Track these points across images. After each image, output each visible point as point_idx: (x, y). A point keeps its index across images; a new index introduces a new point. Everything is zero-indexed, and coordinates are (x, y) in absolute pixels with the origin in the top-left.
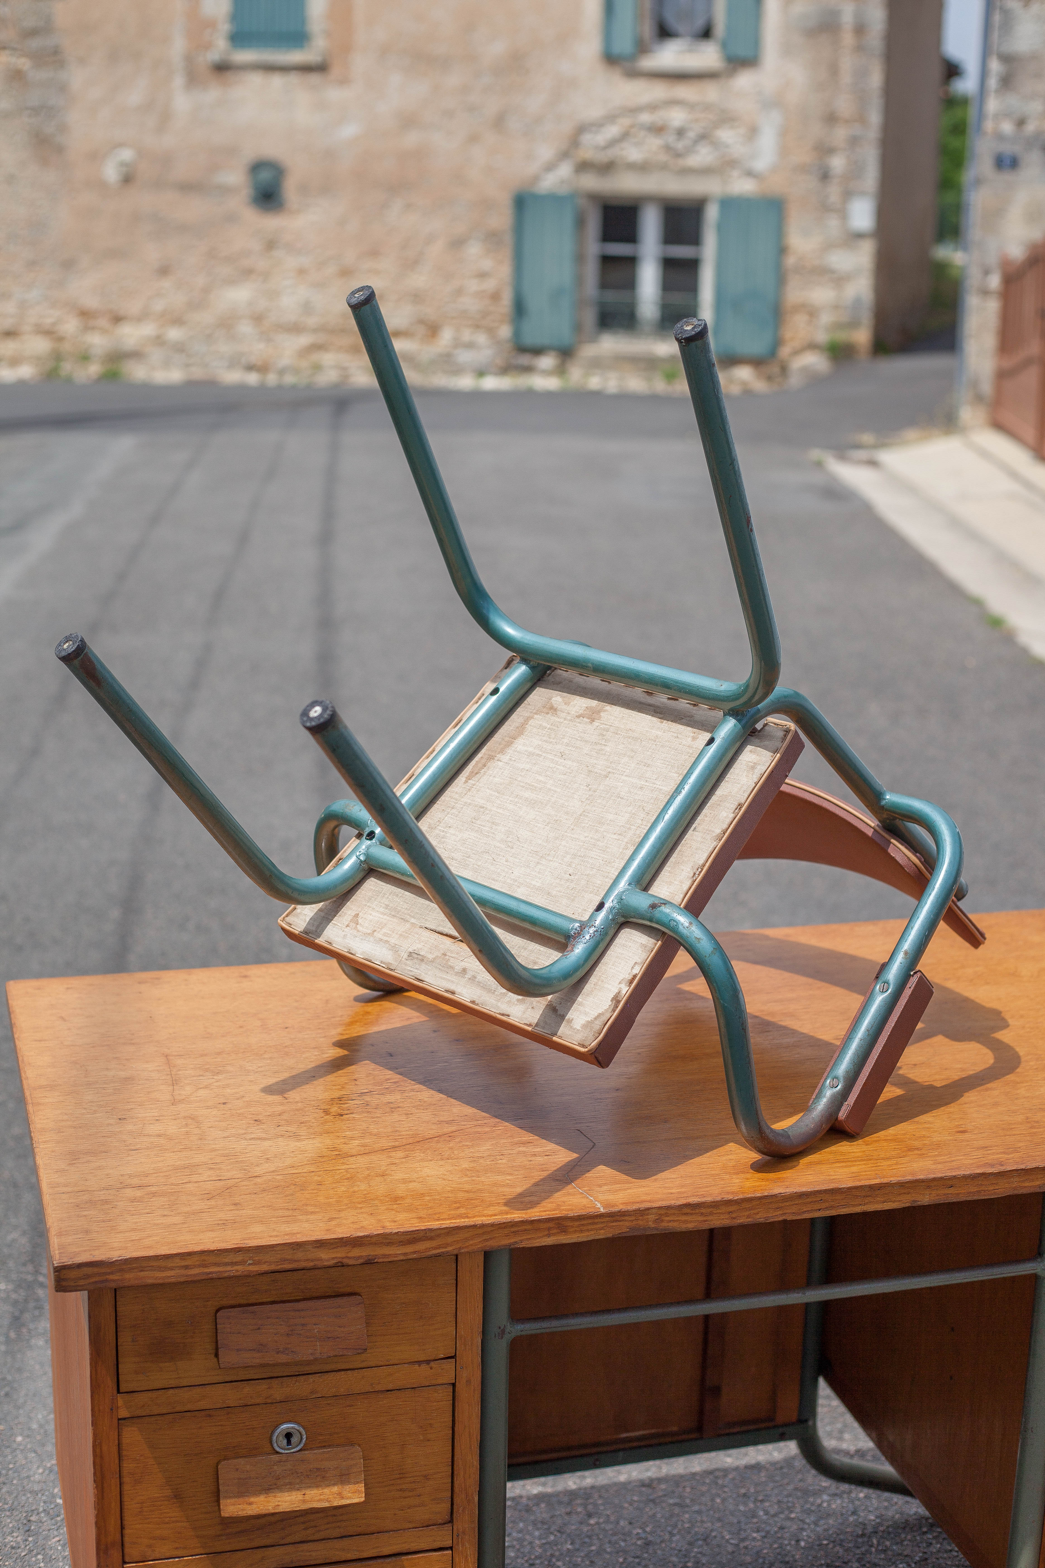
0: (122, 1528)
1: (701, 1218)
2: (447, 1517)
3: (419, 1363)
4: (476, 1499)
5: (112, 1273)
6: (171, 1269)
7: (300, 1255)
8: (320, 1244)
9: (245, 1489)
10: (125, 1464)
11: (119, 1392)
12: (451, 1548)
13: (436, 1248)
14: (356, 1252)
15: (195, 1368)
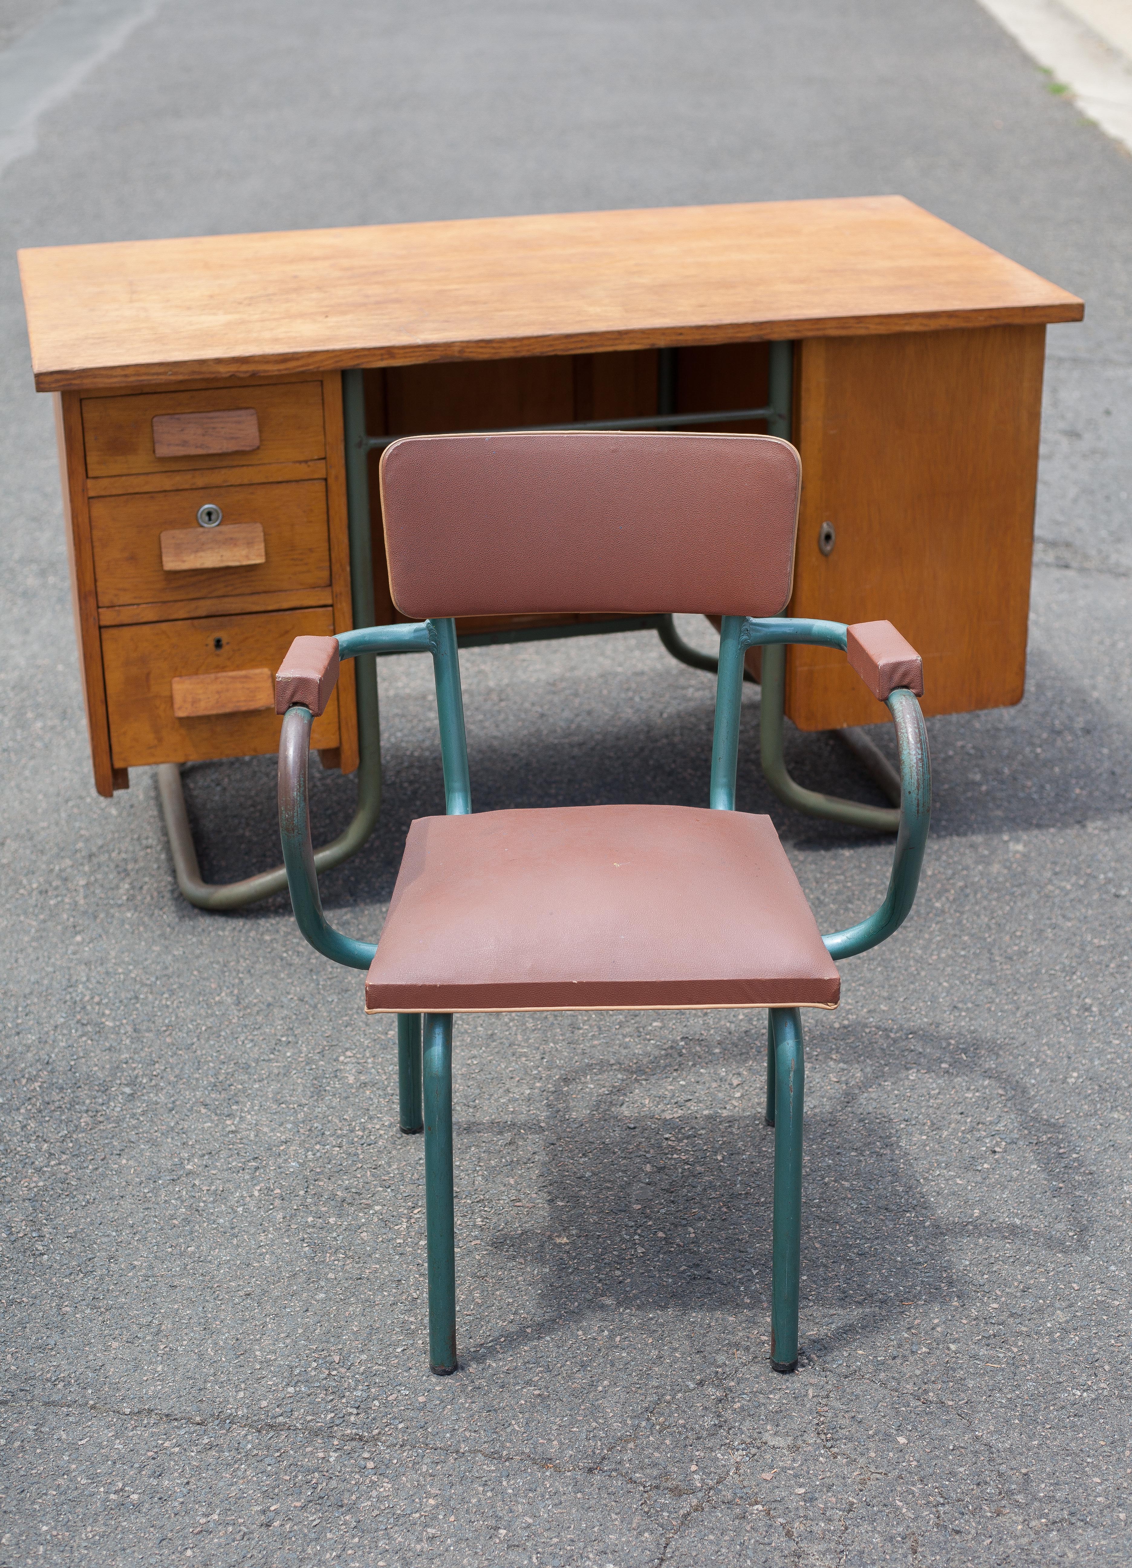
0: (96, 581)
1: (493, 351)
2: (328, 582)
3: (300, 462)
4: (348, 569)
5: (74, 379)
6: (116, 376)
7: (204, 369)
8: (219, 361)
9: (179, 548)
10: (95, 532)
11: (87, 477)
12: (332, 606)
13: (302, 366)
14: (244, 368)
15: (139, 461)
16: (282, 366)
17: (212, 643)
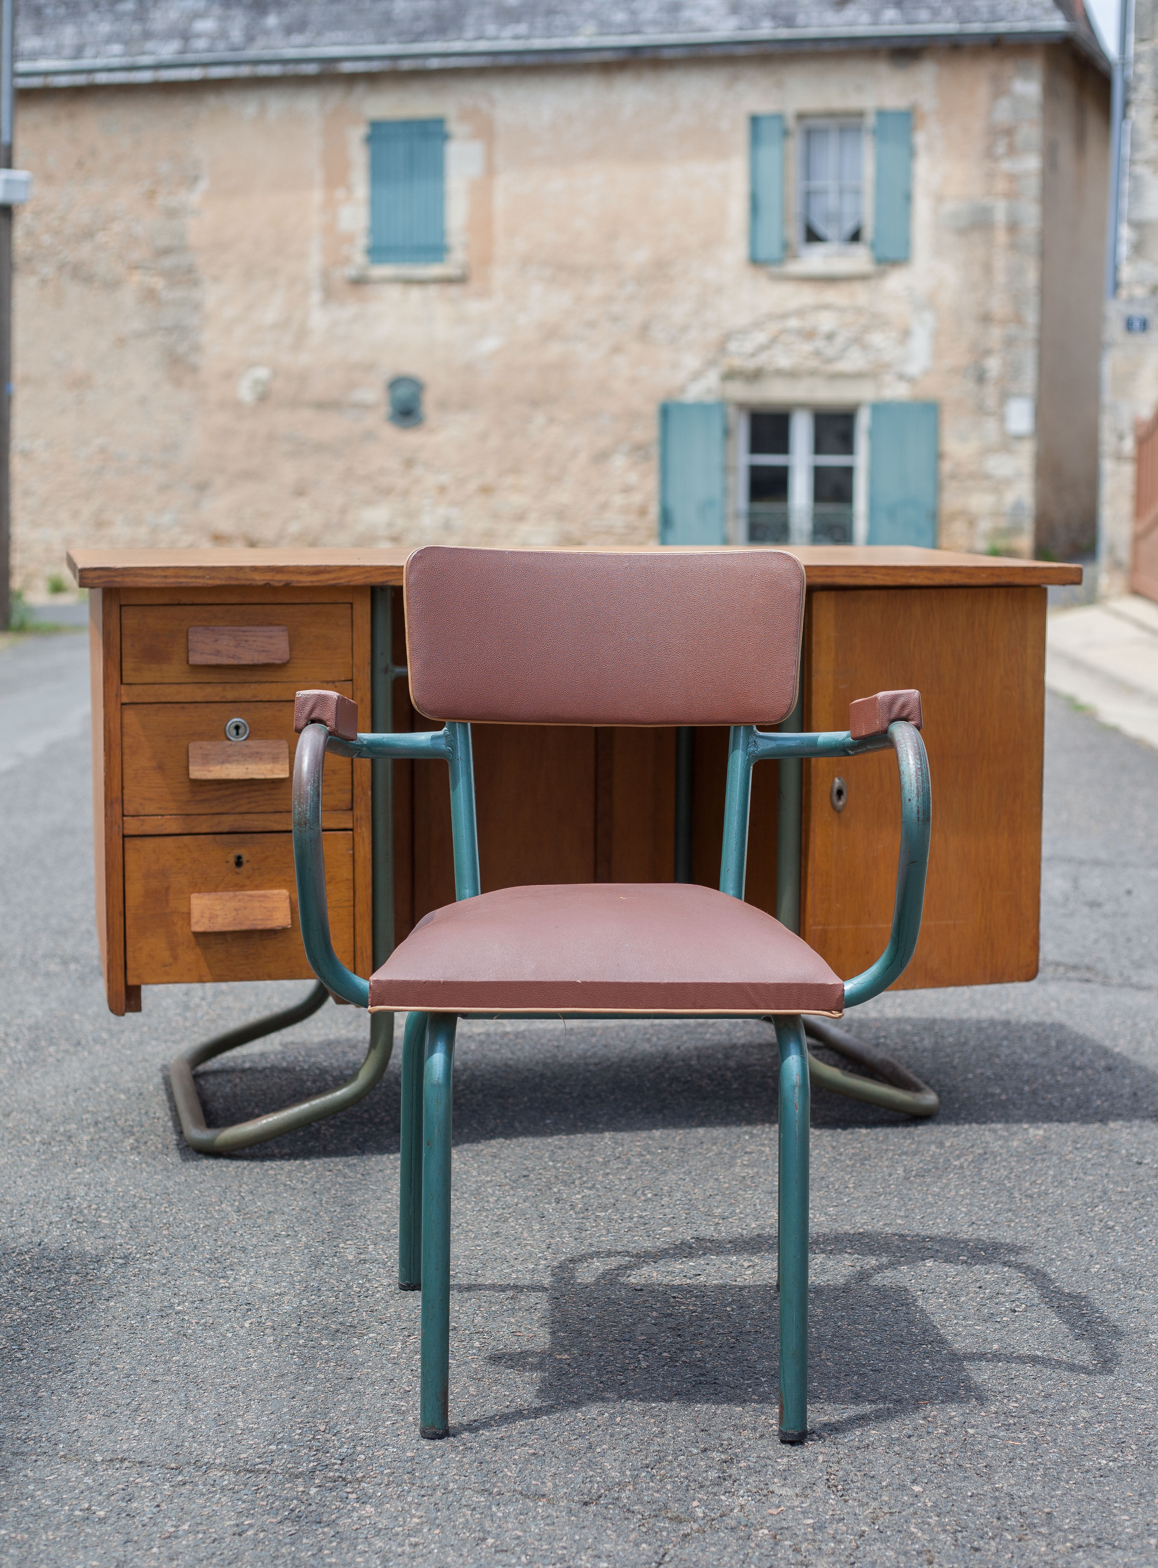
0: (123, 788)
2: (350, 805)
3: (328, 682)
4: (370, 793)
5: (116, 576)
6: (156, 577)
7: (241, 575)
8: (255, 569)
9: (206, 759)
10: (125, 739)
11: (122, 683)
12: (352, 830)
13: (333, 579)
14: (279, 577)
15: (174, 670)
16: (314, 578)
17: (232, 860)
